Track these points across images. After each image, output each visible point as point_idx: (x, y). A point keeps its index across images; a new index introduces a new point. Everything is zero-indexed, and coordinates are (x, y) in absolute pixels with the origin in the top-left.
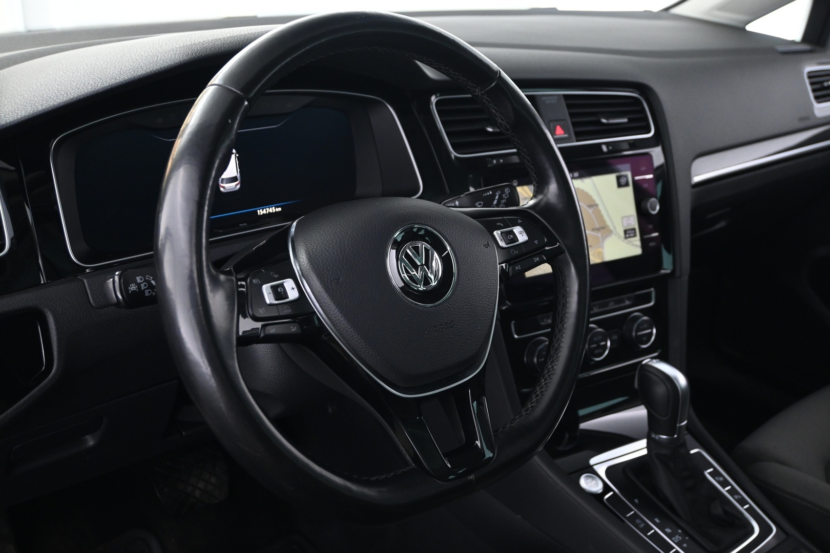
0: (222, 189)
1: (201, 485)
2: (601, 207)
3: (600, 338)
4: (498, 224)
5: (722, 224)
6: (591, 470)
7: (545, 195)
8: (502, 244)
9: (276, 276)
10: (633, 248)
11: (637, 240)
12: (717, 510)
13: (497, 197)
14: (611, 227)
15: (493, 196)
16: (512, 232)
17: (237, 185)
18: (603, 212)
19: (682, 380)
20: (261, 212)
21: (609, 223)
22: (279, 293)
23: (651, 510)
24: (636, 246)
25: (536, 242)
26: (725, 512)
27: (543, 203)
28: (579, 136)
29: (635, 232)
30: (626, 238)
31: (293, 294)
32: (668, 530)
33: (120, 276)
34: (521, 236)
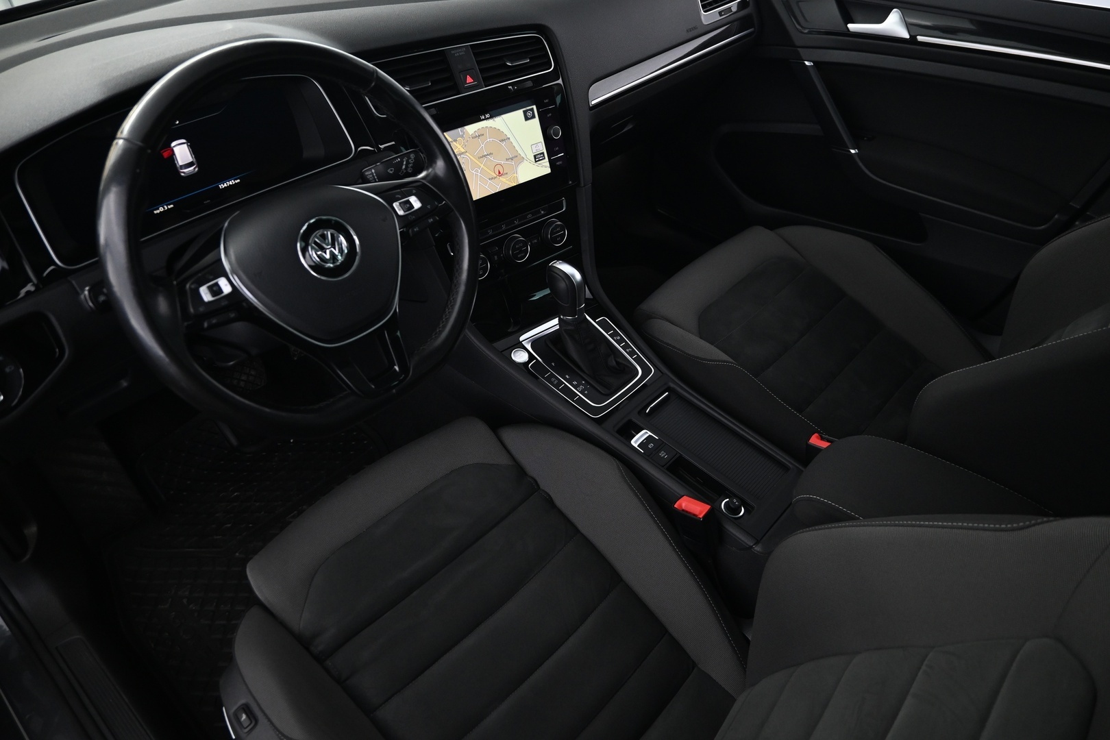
0: (182, 174)
1: (244, 378)
2: (512, 140)
3: (521, 245)
4: (397, 196)
5: (630, 127)
6: (521, 346)
7: (434, 169)
8: (401, 213)
9: (211, 277)
10: (544, 169)
11: (546, 162)
12: (612, 363)
13: (405, 163)
14: (523, 155)
15: (402, 162)
16: (408, 202)
17: (195, 168)
18: (515, 144)
19: (578, 276)
20: (222, 186)
21: (520, 152)
22: (216, 290)
23: (563, 369)
24: (546, 167)
25: (429, 207)
26: (618, 363)
27: (432, 175)
28: (487, 81)
29: (544, 156)
30: (536, 161)
31: (226, 288)
32: (575, 383)
33: (89, 291)
34: (416, 203)
